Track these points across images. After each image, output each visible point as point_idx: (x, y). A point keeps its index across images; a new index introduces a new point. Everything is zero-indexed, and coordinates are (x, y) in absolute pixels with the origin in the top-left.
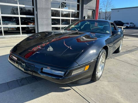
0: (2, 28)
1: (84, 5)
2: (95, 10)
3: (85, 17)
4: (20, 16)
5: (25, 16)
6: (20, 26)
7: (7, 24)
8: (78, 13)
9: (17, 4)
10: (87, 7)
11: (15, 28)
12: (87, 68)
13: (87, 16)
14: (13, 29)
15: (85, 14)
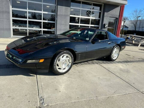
0: (28, 30)
1: (105, 13)
3: (105, 24)
4: (42, 21)
6: (42, 29)
7: (32, 27)
8: (99, 20)
9: (42, 11)
10: (108, 15)
11: (38, 31)
12: (42, 61)
13: (108, 24)
14: (37, 31)
15: (106, 21)
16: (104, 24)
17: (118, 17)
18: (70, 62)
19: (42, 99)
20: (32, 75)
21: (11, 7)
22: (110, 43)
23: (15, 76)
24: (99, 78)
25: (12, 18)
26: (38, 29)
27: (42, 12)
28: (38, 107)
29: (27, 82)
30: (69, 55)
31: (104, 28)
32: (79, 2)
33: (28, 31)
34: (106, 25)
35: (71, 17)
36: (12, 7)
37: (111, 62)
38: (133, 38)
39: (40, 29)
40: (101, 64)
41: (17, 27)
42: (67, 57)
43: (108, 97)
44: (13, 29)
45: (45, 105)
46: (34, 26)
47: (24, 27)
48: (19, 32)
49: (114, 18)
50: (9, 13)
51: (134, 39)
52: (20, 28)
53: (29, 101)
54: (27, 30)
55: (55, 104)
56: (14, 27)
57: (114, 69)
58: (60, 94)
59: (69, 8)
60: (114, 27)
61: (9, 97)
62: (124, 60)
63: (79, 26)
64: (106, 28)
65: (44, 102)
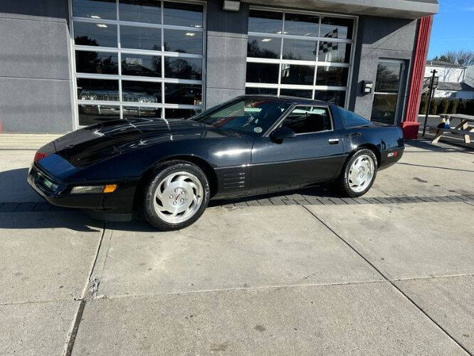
0: (121, 108)
1: (364, 46)
2: (409, 60)
3: (363, 83)
4: (163, 80)
5: (176, 81)
6: (164, 106)
7: (136, 100)
8: (346, 70)
10: (374, 53)
12: (110, 189)
13: (374, 81)
14: (149, 111)
15: (367, 73)
16: (360, 80)
17: (410, 58)
18: (199, 196)
19: (96, 283)
20: (91, 228)
21: (72, 42)
22: (337, 140)
23: (49, 230)
24: (279, 241)
25: (74, 75)
26: (152, 105)
27: (163, 54)
28: (79, 300)
29: (74, 244)
30: (192, 175)
31: (363, 93)
32: (278, 16)
33: (122, 112)
34: (368, 85)
35: (249, 65)
36: (76, 44)
37: (345, 199)
38: (465, 126)
39: (157, 106)
40: (309, 206)
41: (92, 102)
42: (188, 180)
43: (279, 289)
44: (80, 106)
45: (98, 297)
46: (140, 96)
47: (111, 99)
48: (98, 114)
49: (397, 59)
50: (66, 60)
51: (470, 128)
52: (99, 103)
53: (61, 287)
54: (119, 109)
55: (123, 296)
56: (84, 102)
57: (342, 220)
58: (148, 274)
59: (244, 36)
60: (397, 92)
61: (17, 274)
62: (393, 196)
63: (276, 90)
64: (367, 93)
65: (99, 290)
